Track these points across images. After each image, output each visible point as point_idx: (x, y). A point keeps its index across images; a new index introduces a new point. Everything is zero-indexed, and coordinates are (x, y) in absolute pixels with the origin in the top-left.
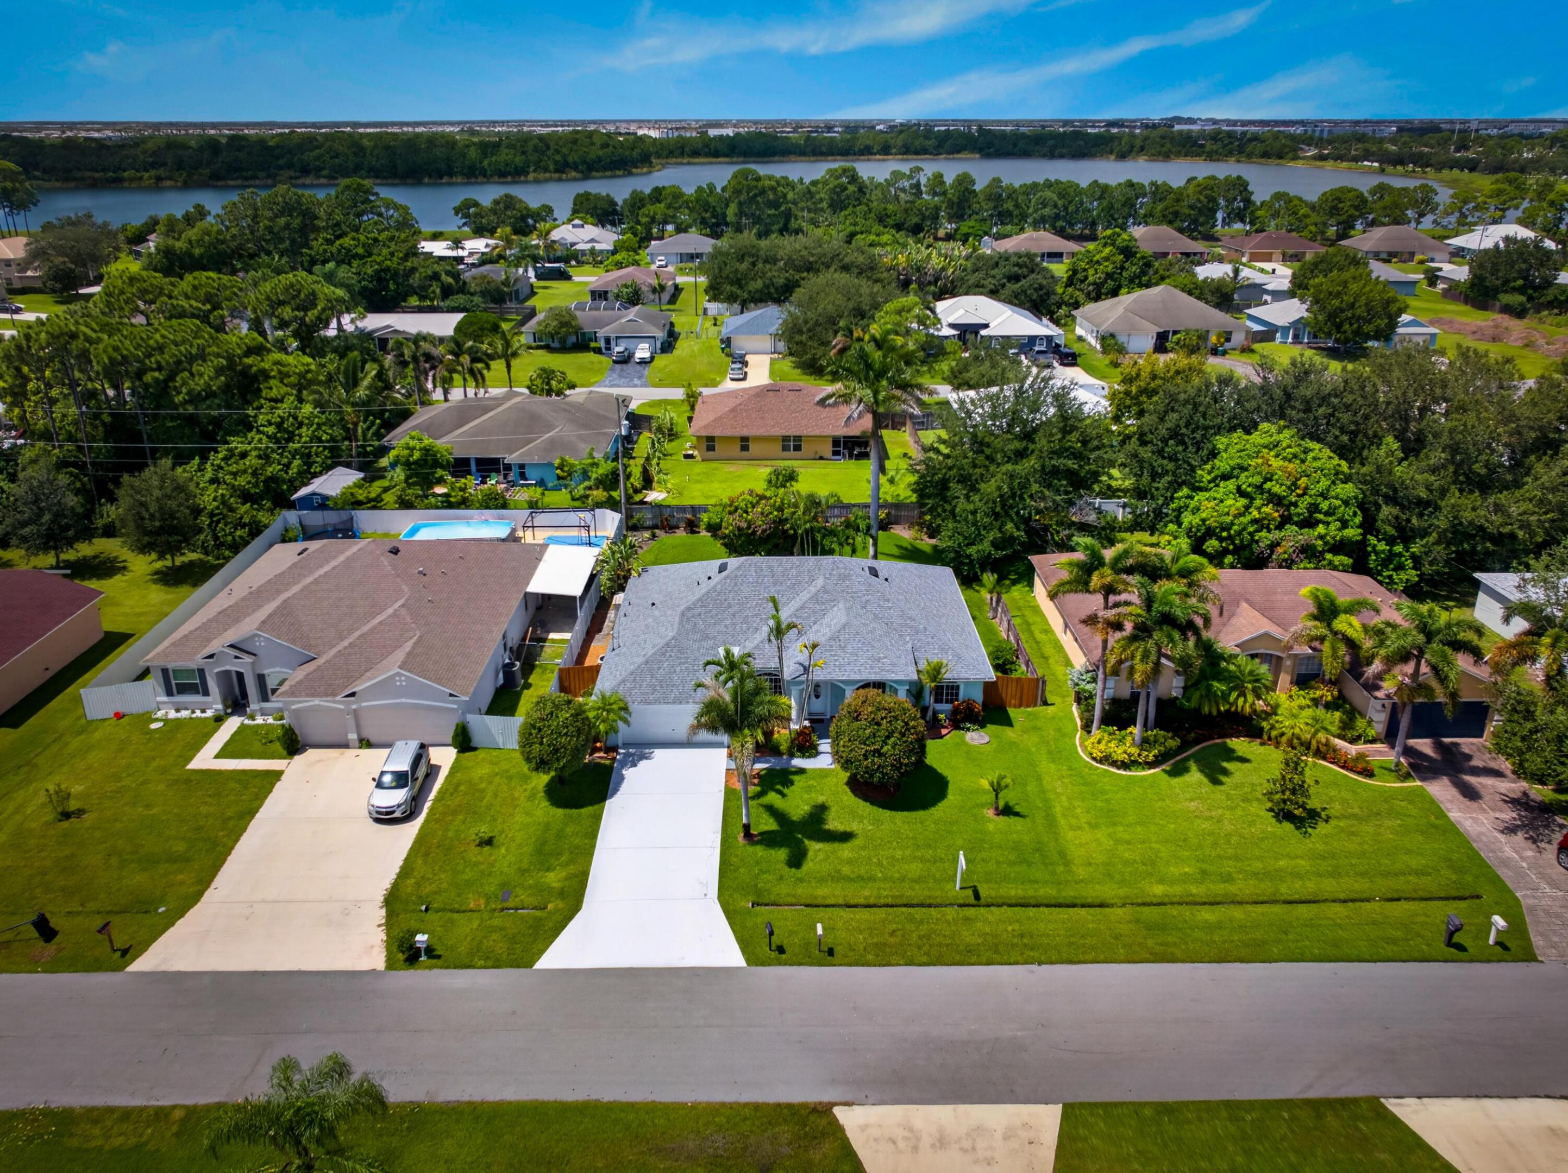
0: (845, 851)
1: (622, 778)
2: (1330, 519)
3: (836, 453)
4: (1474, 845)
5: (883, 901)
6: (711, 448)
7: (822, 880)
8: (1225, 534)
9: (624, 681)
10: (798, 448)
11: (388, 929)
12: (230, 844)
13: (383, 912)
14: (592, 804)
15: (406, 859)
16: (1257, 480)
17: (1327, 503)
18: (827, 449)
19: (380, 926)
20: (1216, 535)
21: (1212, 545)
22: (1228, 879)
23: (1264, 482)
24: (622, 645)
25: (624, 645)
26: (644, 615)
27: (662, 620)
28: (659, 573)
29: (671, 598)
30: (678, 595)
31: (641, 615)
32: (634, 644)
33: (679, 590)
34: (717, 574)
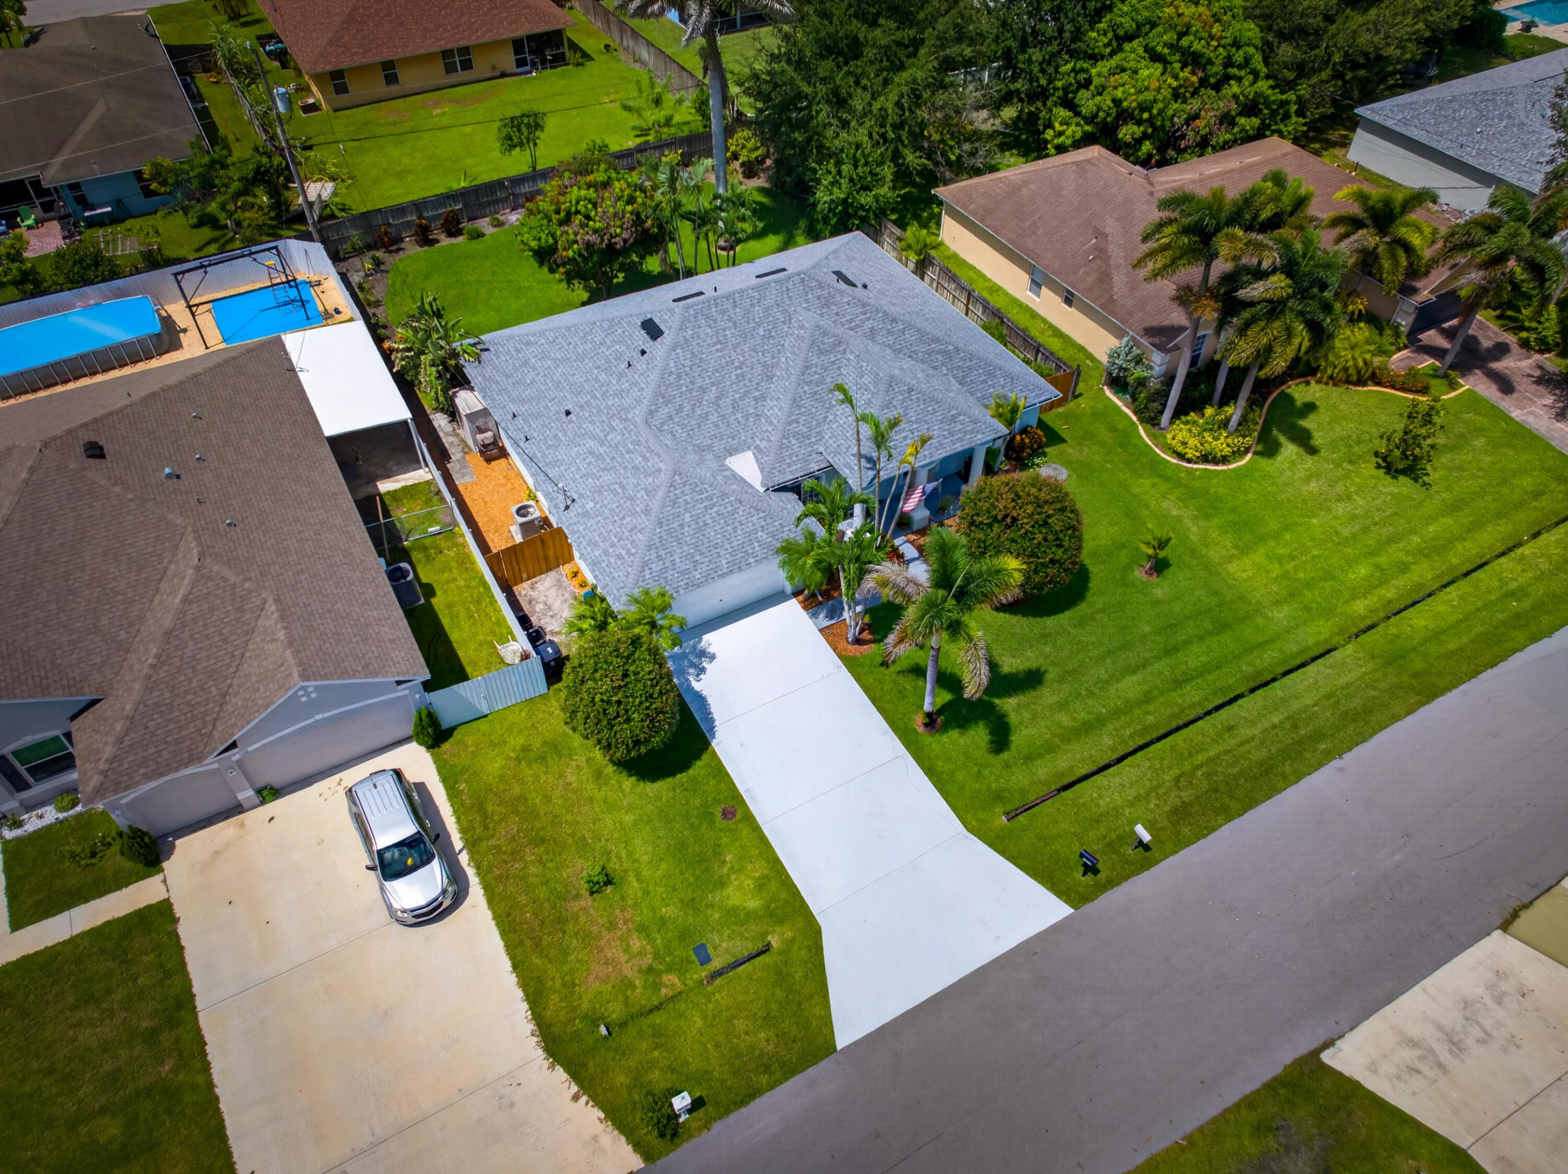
0: (1046, 696)
1: (701, 699)
2: (1243, 73)
3: (521, 63)
4: (1553, 443)
5: (1132, 746)
6: (341, 89)
7: (1051, 749)
8: (1146, 116)
9: (645, 564)
10: (467, 65)
11: (593, 1097)
12: (200, 1079)
13: (560, 1074)
14: (698, 756)
15: (515, 967)
16: (1170, 37)
17: (1241, 52)
18: (508, 59)
19: (576, 1098)
20: (1132, 117)
21: (1127, 132)
22: (1404, 568)
23: (1179, 39)
24: (575, 496)
25: (581, 496)
26: (565, 435)
27: (616, 441)
28: (518, 351)
29: (595, 397)
30: (604, 389)
31: (560, 435)
32: (600, 493)
33: (597, 380)
34: (651, 343)
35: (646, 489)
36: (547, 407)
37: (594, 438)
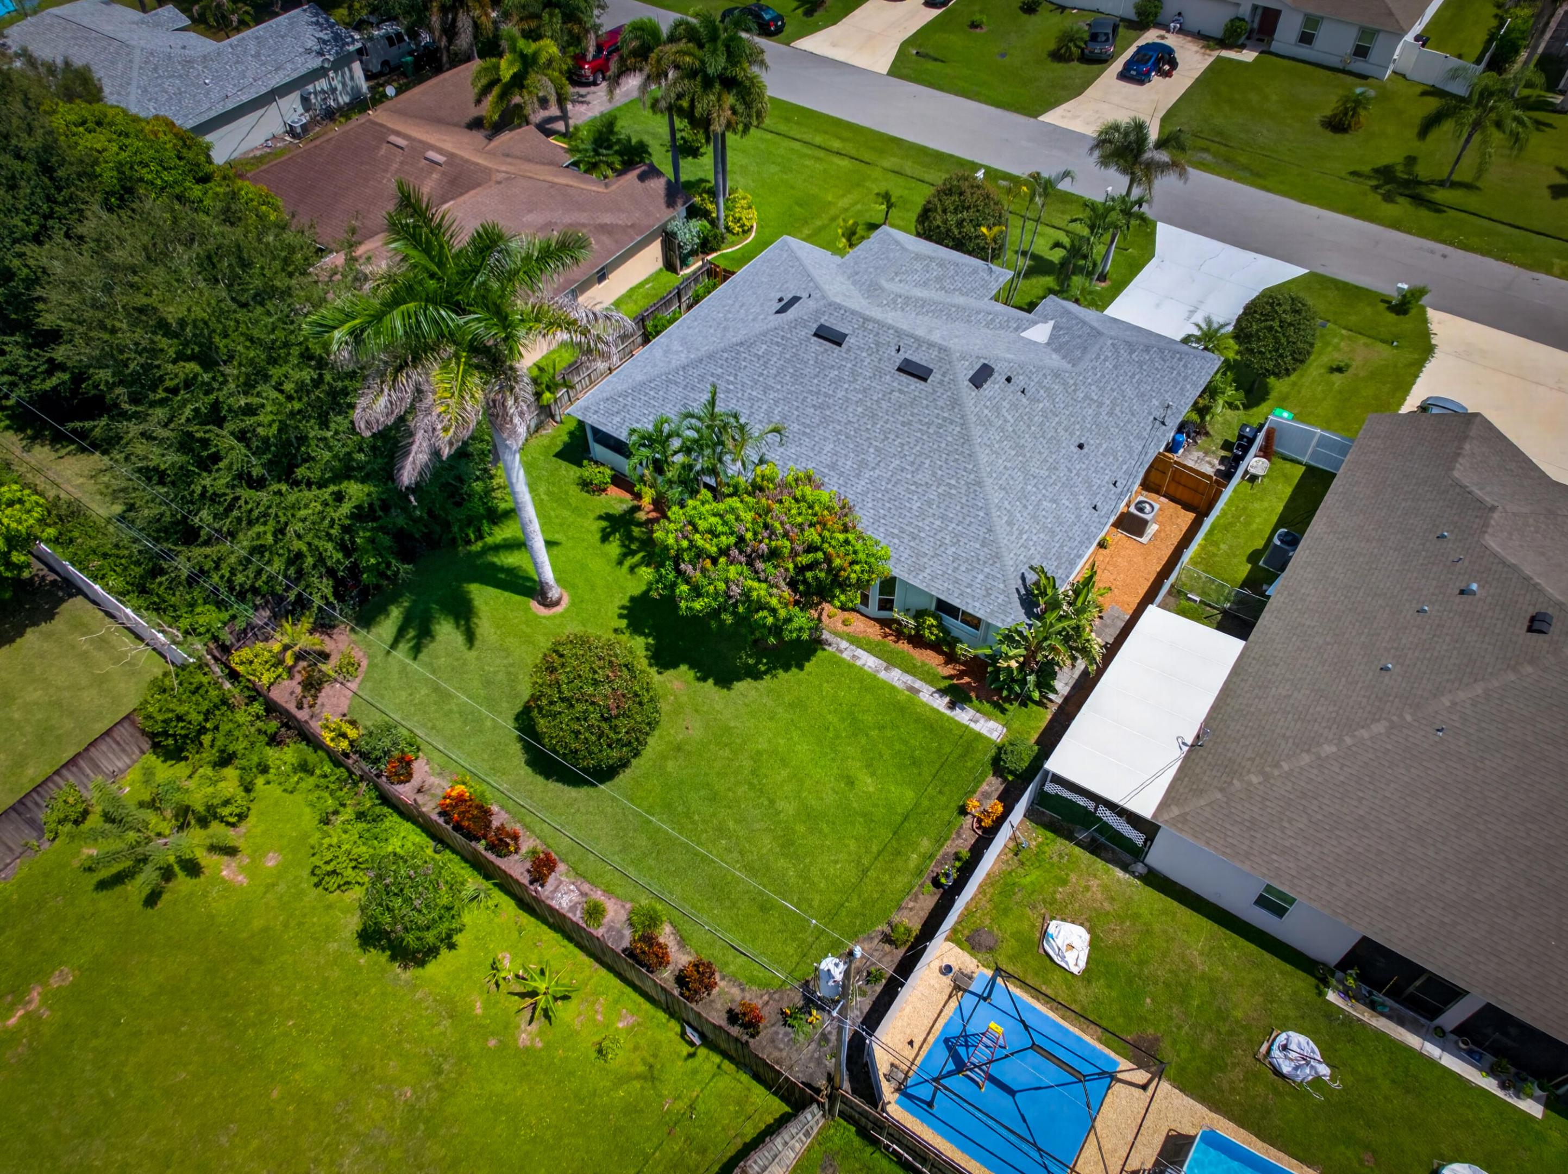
24: (1151, 418)
25: (1150, 414)
26: (1100, 444)
27: (1097, 391)
28: (1021, 532)
29: (1059, 423)
30: (1050, 415)
31: (1102, 450)
32: (1143, 395)
33: (1041, 425)
34: (995, 375)
35: (1131, 353)
36: (1078, 474)
37: (1098, 414)
